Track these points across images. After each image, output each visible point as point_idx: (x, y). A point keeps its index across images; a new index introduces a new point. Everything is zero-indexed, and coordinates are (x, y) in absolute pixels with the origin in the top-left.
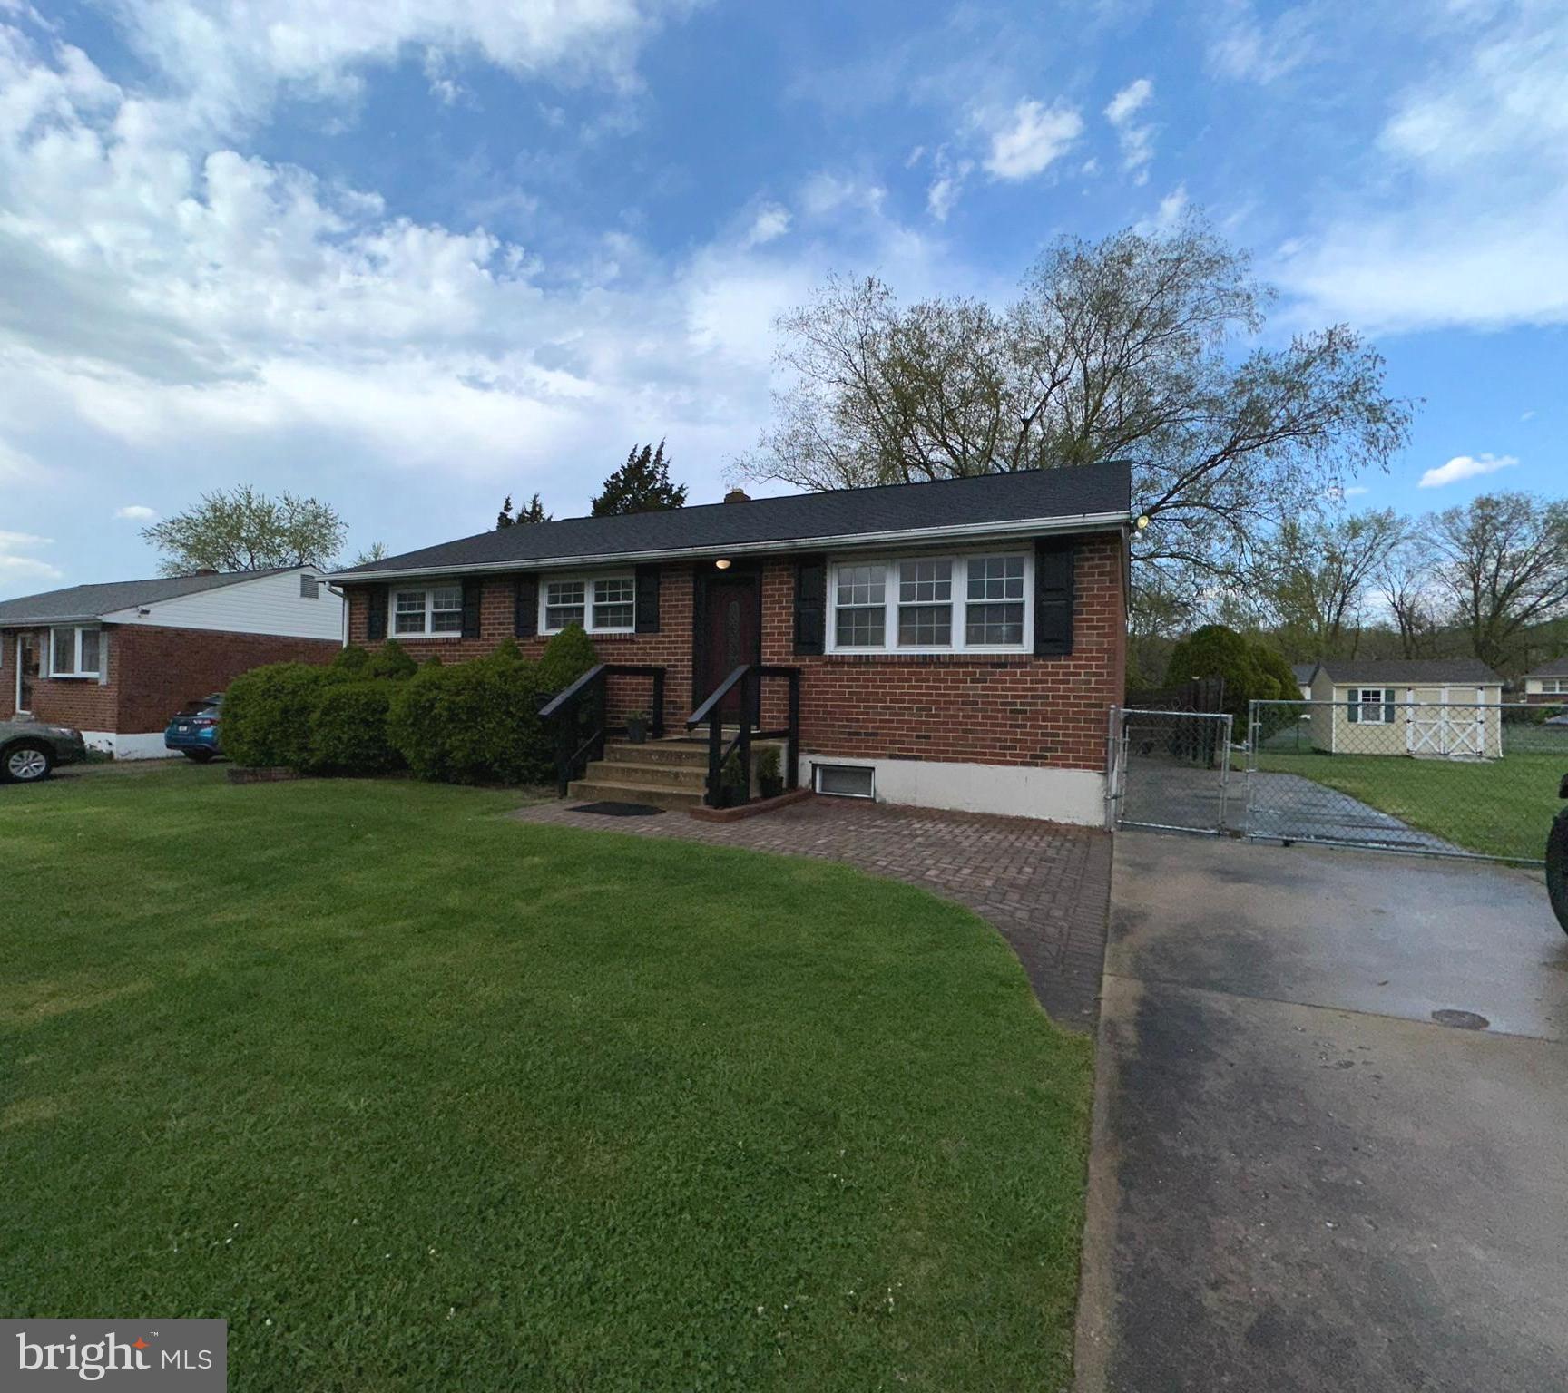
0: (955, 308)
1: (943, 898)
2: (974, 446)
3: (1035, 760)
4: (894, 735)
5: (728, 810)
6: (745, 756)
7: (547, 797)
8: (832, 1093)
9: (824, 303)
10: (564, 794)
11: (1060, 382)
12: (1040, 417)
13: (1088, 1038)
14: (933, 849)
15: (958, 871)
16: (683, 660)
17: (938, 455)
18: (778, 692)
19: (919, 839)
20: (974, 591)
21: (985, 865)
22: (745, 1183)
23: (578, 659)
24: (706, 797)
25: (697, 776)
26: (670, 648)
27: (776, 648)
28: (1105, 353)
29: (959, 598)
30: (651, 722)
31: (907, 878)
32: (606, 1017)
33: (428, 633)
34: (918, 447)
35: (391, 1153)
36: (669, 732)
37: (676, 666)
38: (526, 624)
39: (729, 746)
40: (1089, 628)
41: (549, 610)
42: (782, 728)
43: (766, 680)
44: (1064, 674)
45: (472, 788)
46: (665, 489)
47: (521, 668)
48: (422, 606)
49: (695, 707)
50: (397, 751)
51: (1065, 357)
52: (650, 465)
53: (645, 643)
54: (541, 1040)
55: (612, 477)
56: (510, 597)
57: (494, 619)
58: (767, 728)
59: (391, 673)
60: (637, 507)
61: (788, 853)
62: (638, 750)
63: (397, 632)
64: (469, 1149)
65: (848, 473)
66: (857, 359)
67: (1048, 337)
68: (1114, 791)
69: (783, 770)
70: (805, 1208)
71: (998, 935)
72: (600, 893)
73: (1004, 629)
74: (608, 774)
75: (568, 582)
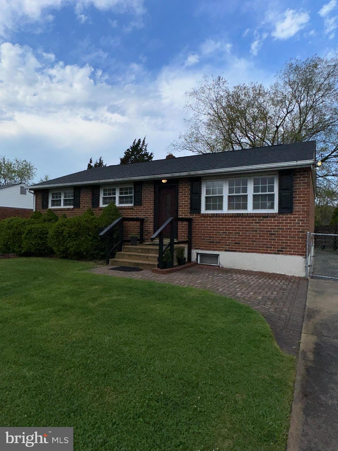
0: (251, 86)
1: (242, 303)
2: (258, 136)
3: (279, 252)
4: (226, 243)
5: (165, 270)
6: (172, 250)
7: (102, 264)
8: (197, 375)
9: (203, 86)
10: (108, 263)
11: (290, 112)
12: (283, 125)
13: (295, 357)
14: (240, 285)
15: (248, 293)
16: (150, 215)
17: (244, 140)
18: (185, 227)
19: (235, 281)
20: (256, 190)
21: (259, 291)
22: (163, 408)
23: (113, 215)
24: (158, 265)
25: (154, 257)
26: (146, 211)
27: (184, 212)
28: (307, 101)
29: (250, 192)
30: (139, 238)
31: (229, 296)
32: (117, 344)
33: (62, 207)
34: (237, 137)
35: (40, 391)
36: (145, 241)
37: (148, 218)
38: (96, 203)
39: (166, 246)
40: (299, 203)
41: (103, 198)
42: (186, 240)
43: (180, 223)
44: (290, 220)
45: (76, 261)
46: (146, 154)
47: (93, 219)
48: (60, 197)
49: (155, 232)
50: (51, 248)
51: (292, 103)
52: (141, 146)
53: (136, 209)
54: (94, 353)
55: (127, 150)
56: (90, 193)
57: (84, 201)
58: (180, 240)
59: (50, 220)
60: (136, 161)
61: (186, 286)
62: (134, 248)
63: (52, 206)
64: (66, 391)
65: (212, 147)
66: (214, 106)
67: (285, 95)
68: (309, 264)
69: (186, 255)
70: (184, 418)
71: (262, 317)
72: (118, 300)
73: (268, 204)
74: (123, 256)
75: (110, 188)
